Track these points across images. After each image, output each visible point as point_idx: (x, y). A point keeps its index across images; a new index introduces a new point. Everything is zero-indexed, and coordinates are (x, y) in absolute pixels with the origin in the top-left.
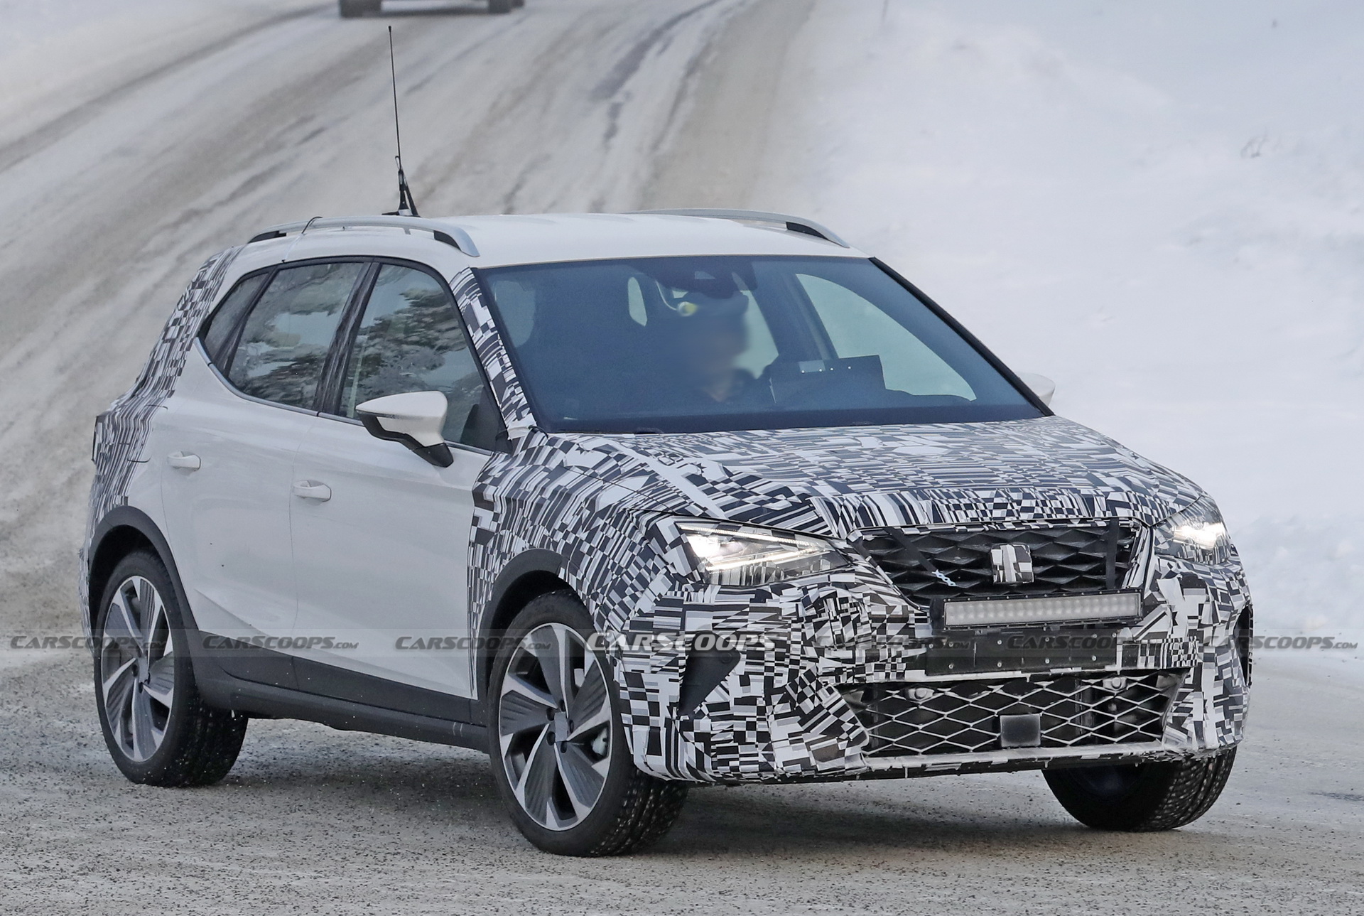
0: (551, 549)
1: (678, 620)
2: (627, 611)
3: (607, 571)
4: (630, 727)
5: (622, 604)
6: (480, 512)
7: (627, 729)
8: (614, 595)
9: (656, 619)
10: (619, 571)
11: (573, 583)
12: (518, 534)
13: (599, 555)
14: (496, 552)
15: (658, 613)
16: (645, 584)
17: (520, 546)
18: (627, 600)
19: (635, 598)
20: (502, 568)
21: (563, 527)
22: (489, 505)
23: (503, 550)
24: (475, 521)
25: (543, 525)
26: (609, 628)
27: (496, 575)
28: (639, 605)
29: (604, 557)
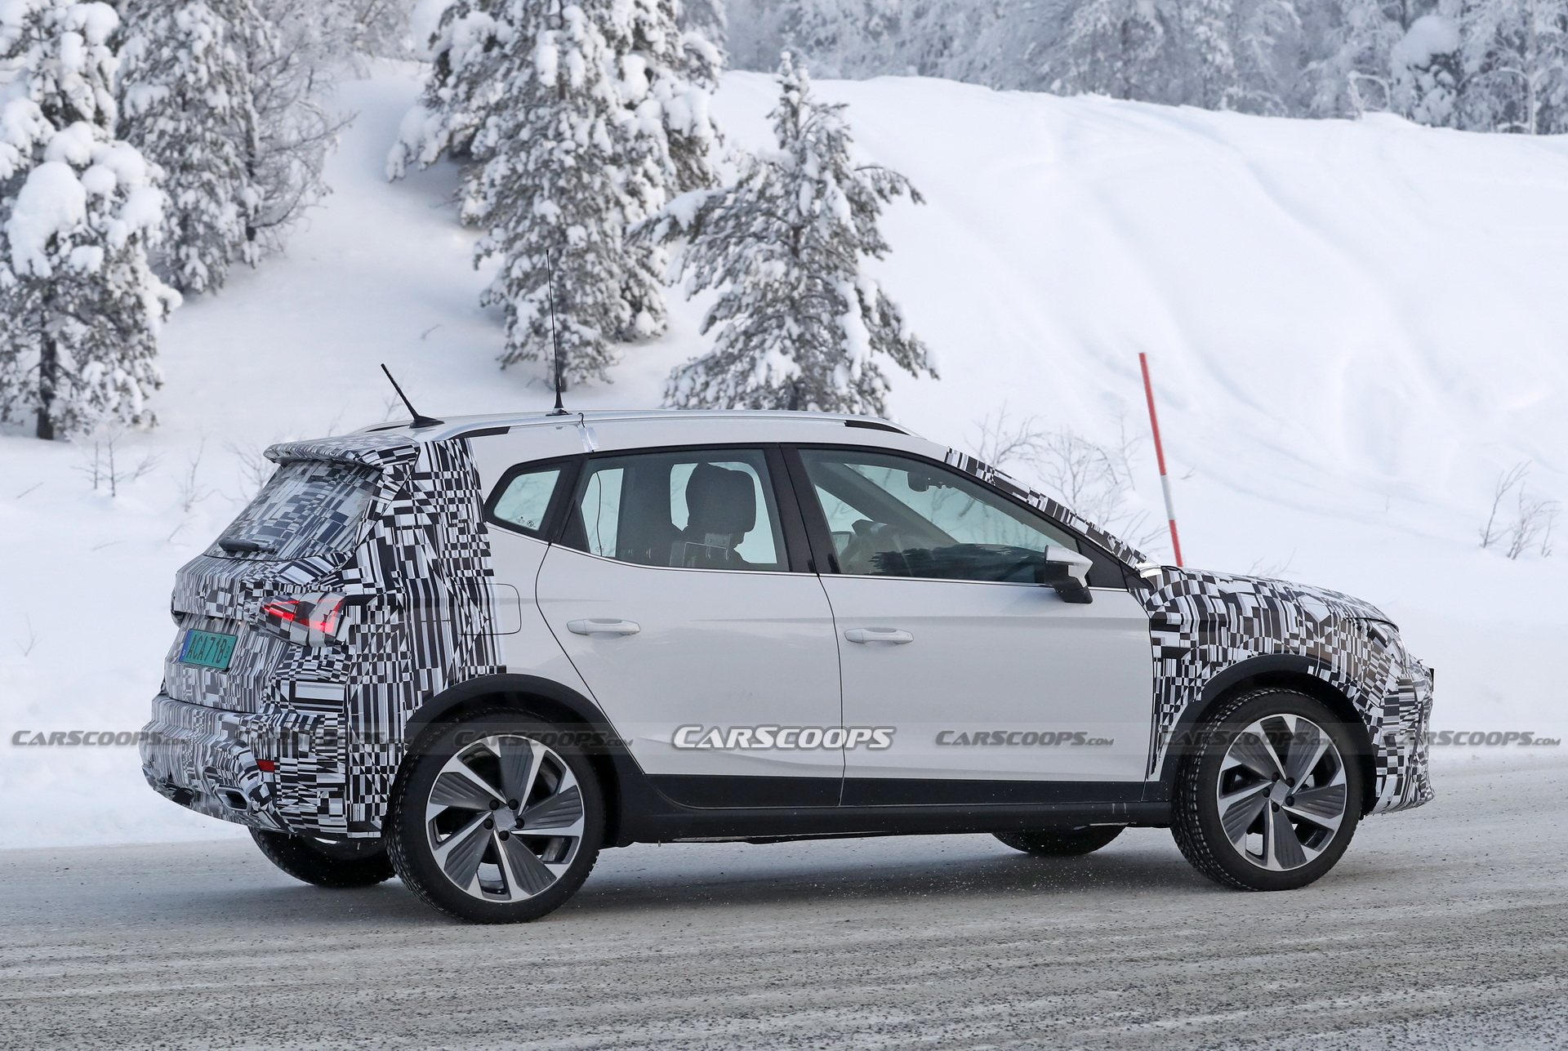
0: (1291, 653)
1: (1412, 694)
2: (1381, 692)
3: (1356, 665)
4: (1384, 777)
5: (1376, 687)
6: (1156, 634)
7: (1380, 780)
8: (1368, 681)
9: (1400, 695)
10: (1365, 663)
11: (1325, 676)
12: (1233, 645)
13: (1344, 654)
14: (1199, 664)
15: (1401, 691)
16: (1387, 671)
17: (1240, 655)
18: (1378, 683)
19: (1384, 682)
20: (1215, 674)
21: (1294, 636)
22: (1175, 628)
23: (1213, 658)
24: (1156, 642)
25: (1268, 635)
26: (1371, 706)
27: (1204, 681)
28: (1387, 686)
29: (1349, 655)
